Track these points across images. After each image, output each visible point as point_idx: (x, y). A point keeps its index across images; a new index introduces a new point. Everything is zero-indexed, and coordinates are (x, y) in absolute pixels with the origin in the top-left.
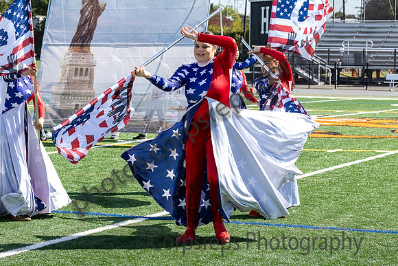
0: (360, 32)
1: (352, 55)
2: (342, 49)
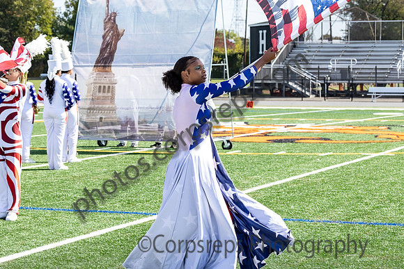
0: (345, 51)
1: (339, 71)
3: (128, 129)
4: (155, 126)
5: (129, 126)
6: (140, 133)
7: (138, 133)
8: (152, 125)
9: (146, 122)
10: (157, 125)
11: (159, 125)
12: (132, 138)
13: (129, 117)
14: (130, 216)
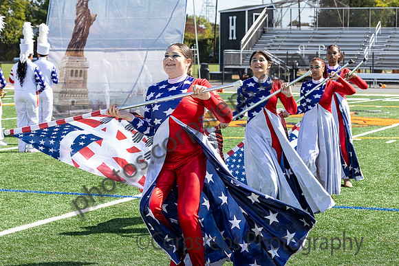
0: (314, 37)
1: (307, 57)
2: (299, 52)
13: (101, 101)
14: (101, 198)
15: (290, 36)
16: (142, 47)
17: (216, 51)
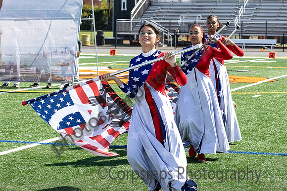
0: (192, 9)
1: (187, 25)
2: (180, 21)
3: (11, 72)
4: (33, 69)
5: (12, 69)
6: (21, 75)
7: (20, 76)
8: (31, 68)
9: (26, 66)
10: (35, 68)
11: (37, 69)
12: (14, 79)
13: (12, 62)
14: (12, 144)
15: (172, 7)
16: (47, 17)
17: (110, 20)
